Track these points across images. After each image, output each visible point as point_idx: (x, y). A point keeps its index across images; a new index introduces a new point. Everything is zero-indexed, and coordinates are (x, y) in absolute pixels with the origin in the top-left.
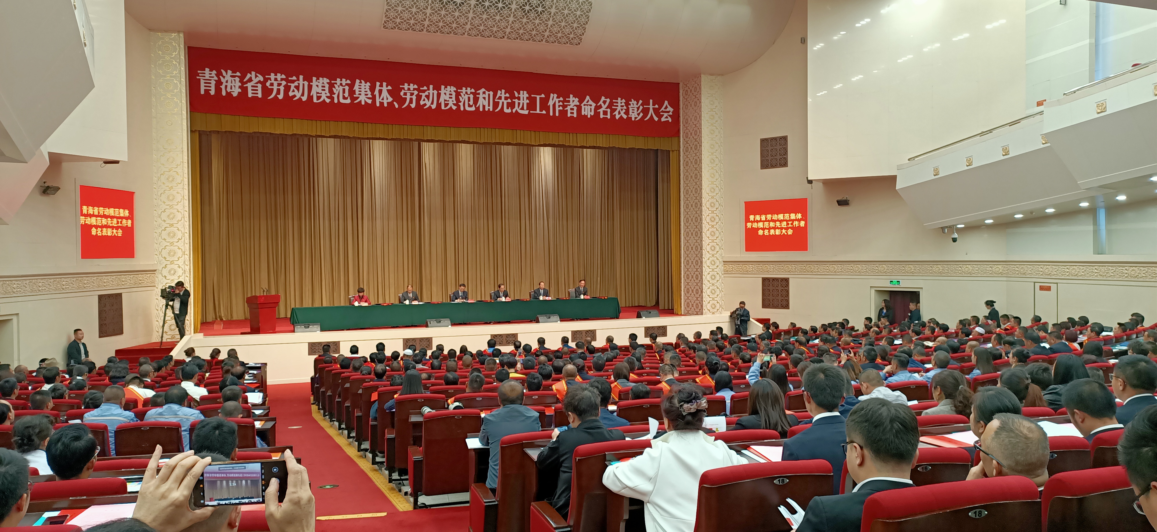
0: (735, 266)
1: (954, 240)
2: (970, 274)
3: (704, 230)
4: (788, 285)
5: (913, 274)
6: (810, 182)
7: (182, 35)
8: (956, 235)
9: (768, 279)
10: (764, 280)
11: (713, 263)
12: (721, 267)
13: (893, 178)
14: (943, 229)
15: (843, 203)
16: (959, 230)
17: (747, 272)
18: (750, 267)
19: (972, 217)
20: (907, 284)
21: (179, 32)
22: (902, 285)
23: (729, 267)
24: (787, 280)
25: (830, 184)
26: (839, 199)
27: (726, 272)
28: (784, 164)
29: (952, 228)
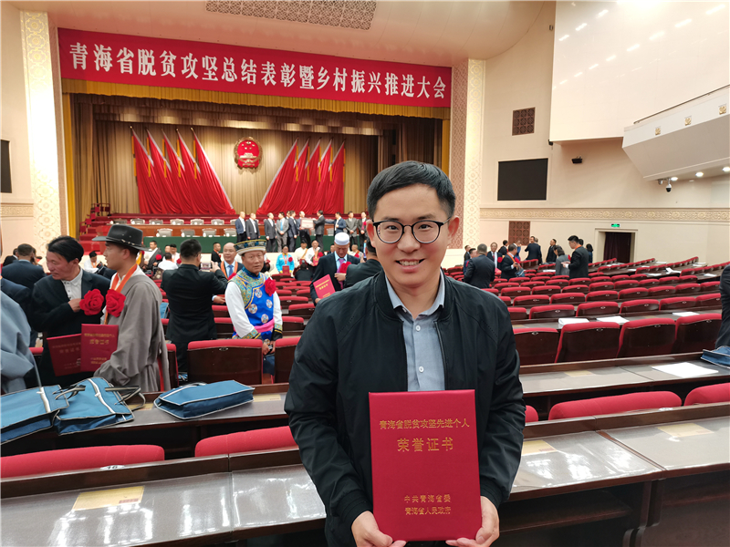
0: (489, 212)
1: (669, 190)
2: (678, 219)
3: (466, 183)
4: (529, 227)
5: (630, 218)
6: (551, 143)
7: (46, 15)
8: (670, 186)
9: (514, 222)
10: (511, 223)
11: (472, 209)
12: (478, 212)
13: (620, 140)
14: (659, 180)
15: (577, 161)
16: (672, 183)
17: (498, 217)
18: (500, 213)
19: (685, 169)
20: (625, 227)
21: (44, 12)
22: (621, 227)
23: (485, 213)
24: (528, 223)
25: (568, 146)
26: (575, 157)
27: (482, 217)
28: (531, 131)
29: (666, 180)
